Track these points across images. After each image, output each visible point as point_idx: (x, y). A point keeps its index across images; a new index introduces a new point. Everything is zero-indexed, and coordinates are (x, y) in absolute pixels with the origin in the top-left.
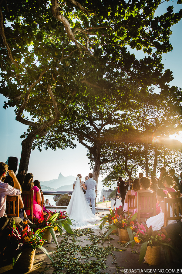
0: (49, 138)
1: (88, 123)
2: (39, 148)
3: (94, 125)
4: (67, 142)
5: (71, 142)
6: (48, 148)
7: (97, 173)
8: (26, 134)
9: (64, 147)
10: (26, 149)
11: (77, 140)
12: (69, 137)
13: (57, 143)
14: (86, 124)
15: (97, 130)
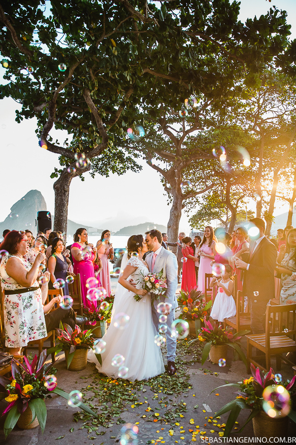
1: (160, 129)
3: (169, 134)
4: (126, 163)
5: (133, 162)
6: (95, 173)
7: (177, 214)
8: (59, 172)
9: (122, 171)
10: (61, 196)
11: (142, 157)
12: (129, 153)
13: (109, 164)
14: (157, 130)
15: (176, 142)
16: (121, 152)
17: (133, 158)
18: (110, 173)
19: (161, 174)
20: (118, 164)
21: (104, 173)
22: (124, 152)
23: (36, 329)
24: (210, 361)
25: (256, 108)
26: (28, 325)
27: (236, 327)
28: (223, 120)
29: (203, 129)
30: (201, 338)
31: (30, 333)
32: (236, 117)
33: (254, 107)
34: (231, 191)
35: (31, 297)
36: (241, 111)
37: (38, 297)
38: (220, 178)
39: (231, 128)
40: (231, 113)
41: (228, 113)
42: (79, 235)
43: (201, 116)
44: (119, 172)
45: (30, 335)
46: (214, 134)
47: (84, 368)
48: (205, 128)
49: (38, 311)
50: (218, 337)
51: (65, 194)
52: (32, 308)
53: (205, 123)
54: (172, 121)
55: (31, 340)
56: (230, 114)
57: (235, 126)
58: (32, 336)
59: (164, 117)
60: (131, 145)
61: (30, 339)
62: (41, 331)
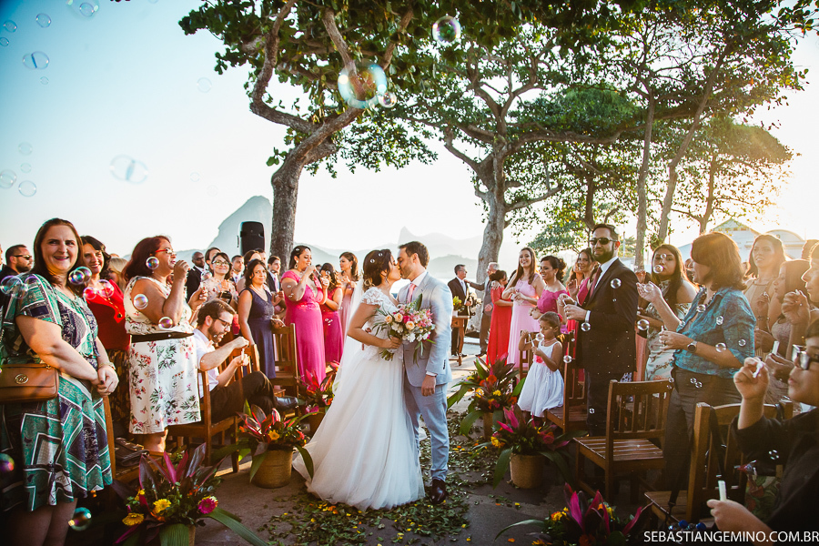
0: (357, 137)
1: (468, 88)
2: (330, 167)
3: (485, 96)
4: (410, 147)
5: (422, 146)
6: (356, 165)
7: (495, 238)
8: (282, 155)
9: (402, 162)
10: (284, 196)
11: (438, 138)
12: (415, 130)
13: (381, 150)
14: (464, 90)
15: (496, 111)
16: (400, 129)
17: (421, 138)
18: (382, 163)
19: (470, 168)
20: (395, 149)
21: (373, 164)
22: (406, 128)
23: (180, 404)
24: (511, 483)
25: (642, 50)
26: (167, 397)
27: (563, 425)
28: (582, 73)
29: (545, 88)
30: (495, 442)
31: (169, 410)
32: (605, 67)
33: (637, 49)
34: (594, 200)
35: (173, 349)
36: (614, 57)
37: (187, 351)
38: (576, 178)
39: (596, 86)
40: (596, 59)
41: (590, 61)
42: (296, 257)
43: (541, 65)
44: (397, 164)
45: (169, 414)
46: (566, 99)
47: (284, 484)
48: (549, 86)
49: (185, 374)
50: (525, 440)
51: (290, 193)
52: (175, 369)
53: (548, 78)
54: (489, 74)
55: (170, 424)
56: (595, 62)
57: (602, 85)
58: (174, 416)
59: (476, 66)
60: (419, 117)
61: (169, 421)
62: (189, 410)
